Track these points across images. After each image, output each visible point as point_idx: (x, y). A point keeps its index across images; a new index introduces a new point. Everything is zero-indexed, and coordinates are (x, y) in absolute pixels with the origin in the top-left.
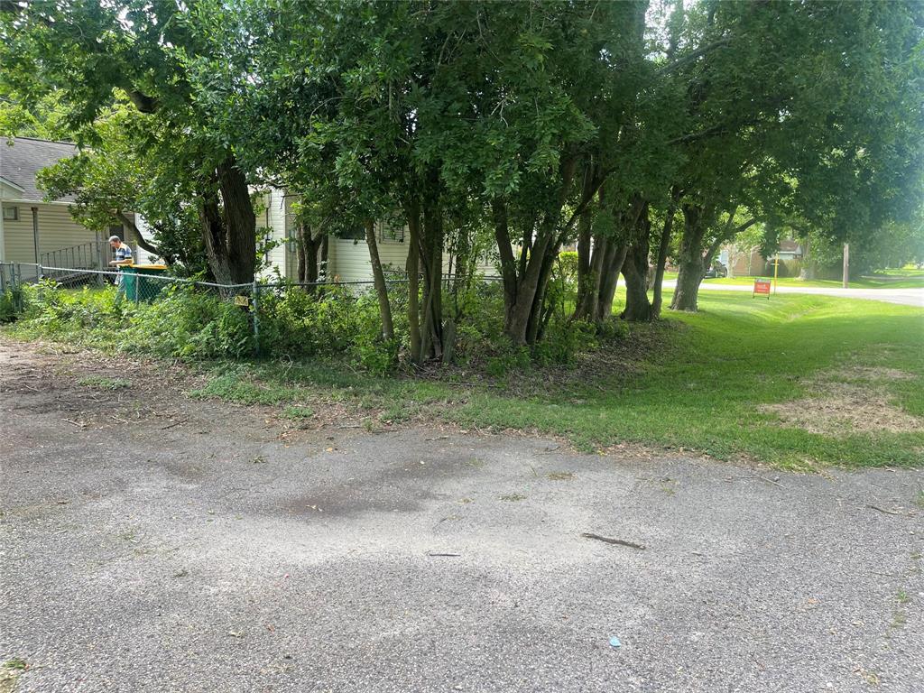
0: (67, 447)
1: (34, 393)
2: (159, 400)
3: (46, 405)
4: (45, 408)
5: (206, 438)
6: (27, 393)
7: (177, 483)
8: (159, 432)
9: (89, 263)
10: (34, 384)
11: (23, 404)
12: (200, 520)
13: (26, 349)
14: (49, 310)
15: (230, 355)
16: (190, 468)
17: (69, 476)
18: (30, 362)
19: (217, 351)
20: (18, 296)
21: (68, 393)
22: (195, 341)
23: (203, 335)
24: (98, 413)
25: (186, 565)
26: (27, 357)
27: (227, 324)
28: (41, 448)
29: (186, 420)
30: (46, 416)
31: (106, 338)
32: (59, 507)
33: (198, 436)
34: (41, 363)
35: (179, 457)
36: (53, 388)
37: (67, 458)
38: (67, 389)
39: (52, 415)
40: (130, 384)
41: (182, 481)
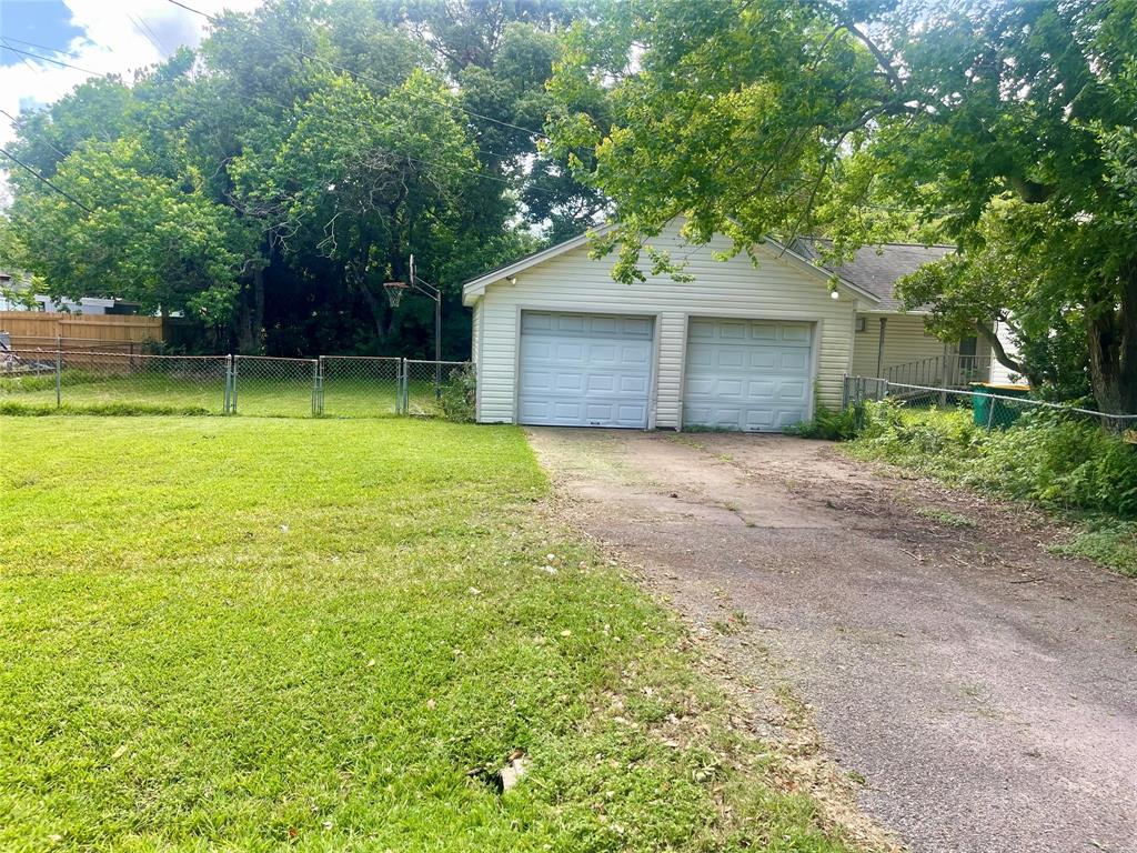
0: (905, 579)
1: (872, 516)
2: (1008, 548)
3: (883, 530)
4: (882, 534)
5: (1071, 607)
6: (864, 515)
7: (1030, 649)
8: (1008, 585)
9: (932, 380)
10: (872, 507)
11: (861, 525)
12: (1059, 701)
13: (864, 469)
14: (891, 429)
15: (1109, 507)
16: (1046, 636)
17: (907, 609)
18: (868, 483)
19: (1090, 499)
20: (860, 412)
21: (906, 521)
22: (1061, 483)
23: (1075, 477)
24: (938, 550)
25: (1039, 746)
26: (865, 478)
27: (1110, 467)
28: (879, 575)
29: (1043, 578)
30: (884, 542)
31: (949, 467)
32: (897, 638)
33: (1058, 601)
34: (879, 486)
35: (1033, 620)
36: (890, 514)
37: (904, 590)
38: (905, 517)
39: (890, 542)
40: (974, 523)
41: (1036, 650)
